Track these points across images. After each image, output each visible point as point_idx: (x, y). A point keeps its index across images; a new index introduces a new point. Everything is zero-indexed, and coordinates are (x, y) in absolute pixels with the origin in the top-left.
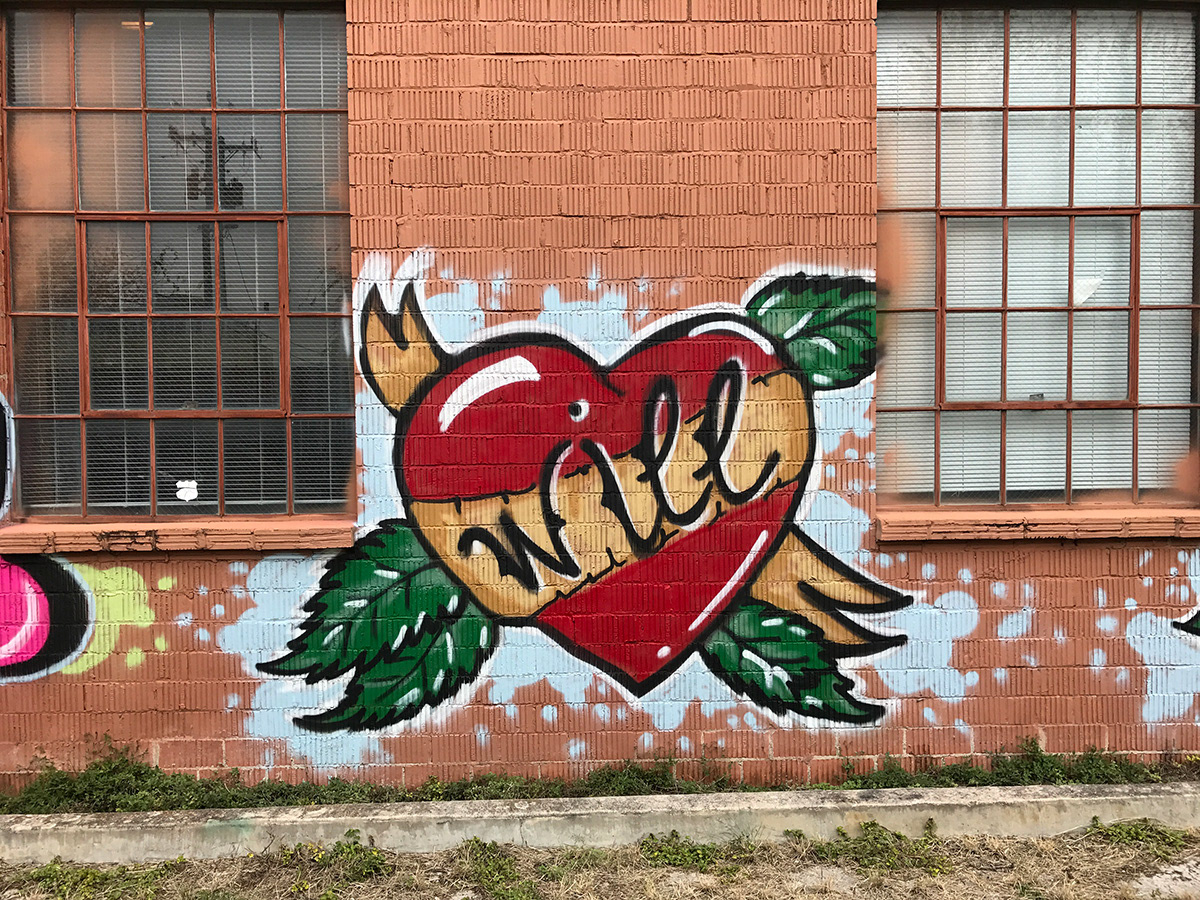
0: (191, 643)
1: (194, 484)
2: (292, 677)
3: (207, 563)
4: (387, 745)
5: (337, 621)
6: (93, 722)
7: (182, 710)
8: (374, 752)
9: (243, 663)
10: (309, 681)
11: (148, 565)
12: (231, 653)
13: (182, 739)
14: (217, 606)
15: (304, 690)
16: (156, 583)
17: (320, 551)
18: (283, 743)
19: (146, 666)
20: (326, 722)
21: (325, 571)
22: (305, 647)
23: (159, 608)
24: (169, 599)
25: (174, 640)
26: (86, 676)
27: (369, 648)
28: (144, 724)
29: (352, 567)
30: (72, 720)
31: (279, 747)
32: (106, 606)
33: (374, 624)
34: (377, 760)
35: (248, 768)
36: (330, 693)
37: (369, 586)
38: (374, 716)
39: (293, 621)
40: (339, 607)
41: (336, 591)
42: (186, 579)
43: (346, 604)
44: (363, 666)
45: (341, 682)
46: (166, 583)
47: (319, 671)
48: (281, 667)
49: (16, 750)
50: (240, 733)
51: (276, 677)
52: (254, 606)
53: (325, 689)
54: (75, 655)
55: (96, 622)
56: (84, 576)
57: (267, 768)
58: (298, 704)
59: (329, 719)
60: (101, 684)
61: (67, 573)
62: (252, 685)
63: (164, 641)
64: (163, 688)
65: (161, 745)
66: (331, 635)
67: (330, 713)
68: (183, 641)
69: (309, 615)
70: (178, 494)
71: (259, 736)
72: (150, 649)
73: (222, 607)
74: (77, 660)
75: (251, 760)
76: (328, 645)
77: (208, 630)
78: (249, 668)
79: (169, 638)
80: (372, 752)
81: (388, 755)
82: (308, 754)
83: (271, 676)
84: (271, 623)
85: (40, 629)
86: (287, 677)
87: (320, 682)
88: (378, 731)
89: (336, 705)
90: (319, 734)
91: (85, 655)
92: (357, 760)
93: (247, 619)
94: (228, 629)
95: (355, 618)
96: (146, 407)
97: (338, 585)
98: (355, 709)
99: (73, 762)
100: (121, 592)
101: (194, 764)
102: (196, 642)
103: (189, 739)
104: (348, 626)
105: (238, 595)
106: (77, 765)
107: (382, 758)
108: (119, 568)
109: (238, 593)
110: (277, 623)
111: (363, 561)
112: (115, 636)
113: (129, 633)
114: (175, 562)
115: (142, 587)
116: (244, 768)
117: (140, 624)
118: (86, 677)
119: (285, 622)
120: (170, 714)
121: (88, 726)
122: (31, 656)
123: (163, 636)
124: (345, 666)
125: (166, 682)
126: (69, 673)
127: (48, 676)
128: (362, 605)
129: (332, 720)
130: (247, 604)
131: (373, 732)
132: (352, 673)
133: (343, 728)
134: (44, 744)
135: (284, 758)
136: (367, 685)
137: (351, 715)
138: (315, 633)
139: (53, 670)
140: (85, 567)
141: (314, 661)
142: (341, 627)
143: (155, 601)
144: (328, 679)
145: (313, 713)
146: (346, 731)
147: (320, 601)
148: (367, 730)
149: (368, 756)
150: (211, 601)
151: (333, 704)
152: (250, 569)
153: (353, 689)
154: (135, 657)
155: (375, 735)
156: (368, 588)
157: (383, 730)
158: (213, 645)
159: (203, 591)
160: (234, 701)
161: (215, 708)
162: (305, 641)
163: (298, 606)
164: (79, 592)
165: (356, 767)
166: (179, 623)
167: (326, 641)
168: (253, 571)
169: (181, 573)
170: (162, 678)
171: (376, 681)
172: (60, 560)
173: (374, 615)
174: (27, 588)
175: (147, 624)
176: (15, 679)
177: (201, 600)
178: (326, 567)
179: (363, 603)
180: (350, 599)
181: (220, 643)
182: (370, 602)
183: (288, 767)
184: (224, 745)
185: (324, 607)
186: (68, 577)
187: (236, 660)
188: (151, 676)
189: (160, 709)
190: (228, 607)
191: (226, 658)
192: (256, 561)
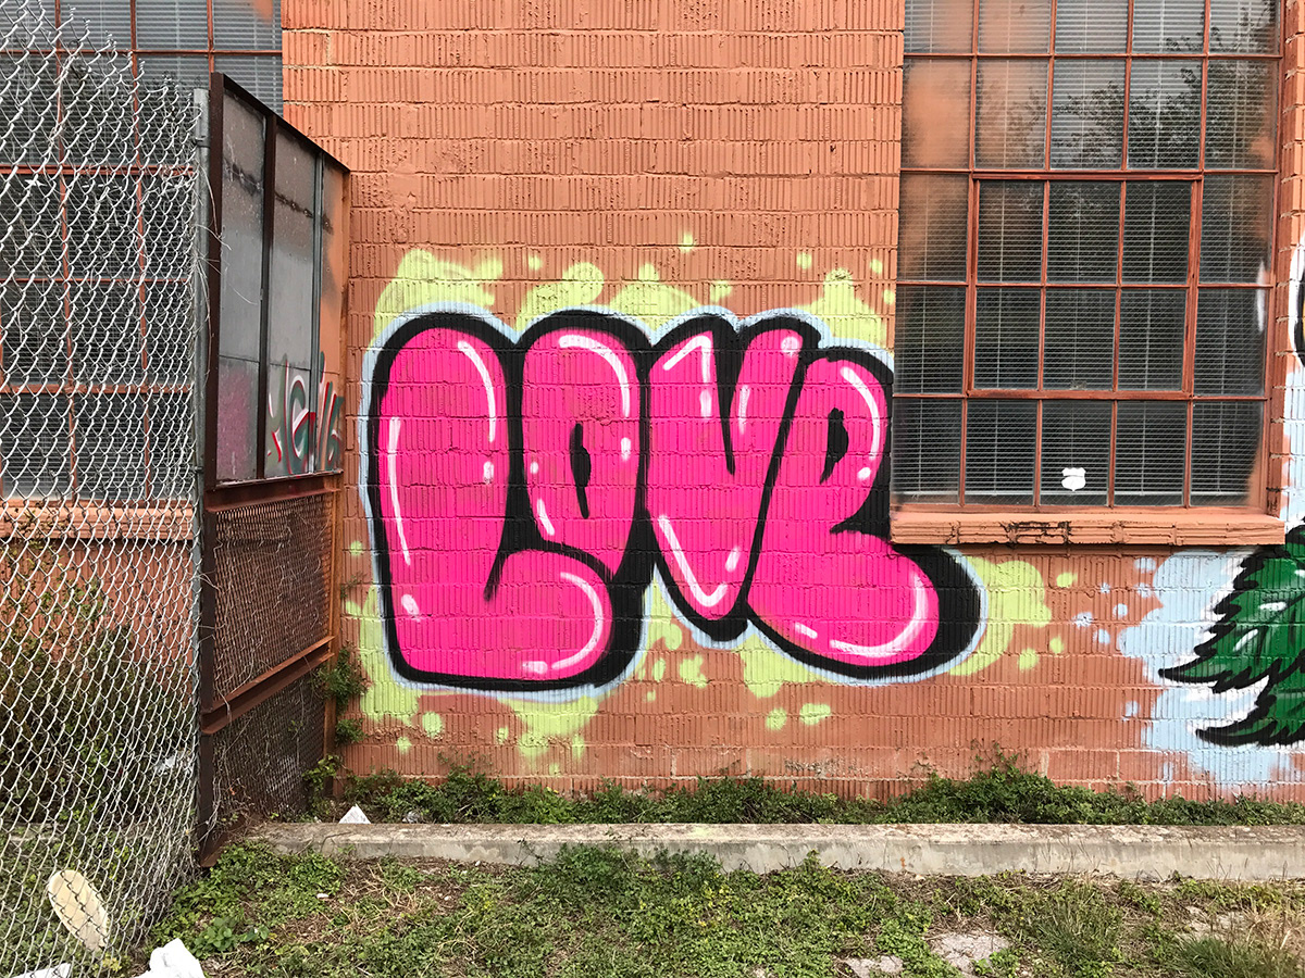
0: (1089, 646)
1: (1082, 471)
2: (1199, 684)
3: (1111, 558)
4: (1299, 761)
5: (1251, 625)
6: (980, 728)
7: (1076, 718)
8: (1284, 769)
9: (1145, 668)
10: (1217, 690)
11: (1046, 560)
12: (1133, 657)
13: (1074, 749)
14: (1120, 605)
15: (1211, 699)
16: (1055, 579)
17: (1235, 548)
18: (1184, 757)
19: (1039, 670)
20: (1232, 735)
21: (1241, 570)
22: (1214, 652)
23: (1056, 606)
24: (1068, 595)
25: (1071, 641)
26: (977, 678)
27: (1285, 655)
28: (1034, 731)
29: (1271, 566)
30: (957, 725)
31: (1180, 762)
32: (999, 604)
33: (1292, 629)
34: (1287, 778)
35: (1145, 782)
36: (1239, 704)
37: (1288, 587)
38: (1286, 729)
39: (1202, 624)
40: (1254, 610)
41: (1251, 592)
42: (1088, 575)
43: (1262, 607)
44: (1276, 674)
45: (1252, 692)
46: (1065, 579)
47: (1228, 679)
48: (1186, 673)
49: (896, 755)
50: (1137, 745)
51: (1181, 684)
52: (1160, 606)
53: (1234, 699)
54: (964, 654)
55: (988, 620)
56: (977, 570)
57: (1166, 784)
58: (1202, 714)
59: (1235, 732)
60: (991, 687)
61: (960, 566)
62: (1153, 692)
63: (1060, 642)
64: (1057, 693)
65: (1050, 754)
66: (1244, 639)
67: (1237, 726)
68: (1081, 644)
69: (1220, 617)
70: (1063, 482)
71: (1157, 748)
72: (1044, 650)
73: (1125, 607)
74: (967, 660)
75: (1148, 773)
76: (1240, 651)
77: (1109, 632)
78: (1151, 674)
79: (1066, 639)
80: (1281, 769)
81: (1298, 773)
82: (1212, 770)
83: (1175, 683)
84: (1178, 625)
85: (929, 626)
86: (1192, 684)
87: (1229, 691)
88: (1288, 746)
89: (1245, 717)
90: (1224, 748)
91: (975, 655)
92: (1265, 777)
93: (1151, 620)
94: (1130, 630)
95: (1271, 621)
96: (1035, 386)
97: (1254, 585)
98: (1266, 721)
99: (957, 770)
100: (1016, 588)
101: (1085, 776)
102: (1094, 644)
103: (1080, 749)
104: (1263, 631)
105: (1144, 595)
106: (961, 773)
107: (1292, 776)
108: (1016, 562)
109: (1143, 591)
110: (1184, 625)
111: (1283, 560)
112: (1007, 637)
113: (1024, 633)
114: (1076, 557)
115: (1038, 584)
116: (1140, 783)
117: (1036, 624)
118: (975, 679)
119: (1194, 625)
120: (1062, 721)
121: (974, 732)
122: (917, 655)
123: (1059, 637)
124: (1257, 674)
125: (1060, 687)
126: (958, 674)
127: (934, 677)
128: (1280, 609)
129: (1239, 733)
130: (1153, 604)
131: (1283, 747)
132: (1265, 681)
133: (1251, 742)
134: (927, 749)
135: (1183, 773)
136: (1280, 696)
137: (1260, 728)
138: (1226, 637)
139: (939, 670)
140: (979, 560)
141: (1224, 668)
142: (1256, 632)
143: (1052, 598)
144: (1237, 688)
145: (1219, 724)
146: (1254, 745)
147: (1233, 602)
148: (1277, 745)
149: (1277, 774)
150: (1112, 600)
151: (1242, 716)
152: (1158, 566)
153: (1264, 700)
154: (1028, 660)
155: (1285, 750)
156: (1286, 589)
157: (1295, 745)
158: (1113, 648)
159: (1105, 589)
160: (1132, 709)
161: (1111, 716)
162: (1214, 646)
163: (1208, 607)
164: (971, 587)
165: (1263, 785)
166: (1078, 623)
167: (1238, 646)
168: (1161, 567)
169: (1082, 569)
170: (1055, 683)
171: (1290, 691)
172: (952, 552)
173: (1293, 621)
174: (916, 582)
175: (1042, 624)
176: (900, 679)
177: (1102, 599)
178: (1242, 565)
179: (1282, 606)
180: (1266, 601)
181: (1120, 646)
182: (1289, 605)
183: (1188, 782)
184: (1118, 756)
185: (1238, 609)
186: (959, 570)
187: (1138, 665)
188: (1044, 680)
189: (1052, 716)
190: (1131, 608)
191: (1127, 663)
192: (1165, 557)
